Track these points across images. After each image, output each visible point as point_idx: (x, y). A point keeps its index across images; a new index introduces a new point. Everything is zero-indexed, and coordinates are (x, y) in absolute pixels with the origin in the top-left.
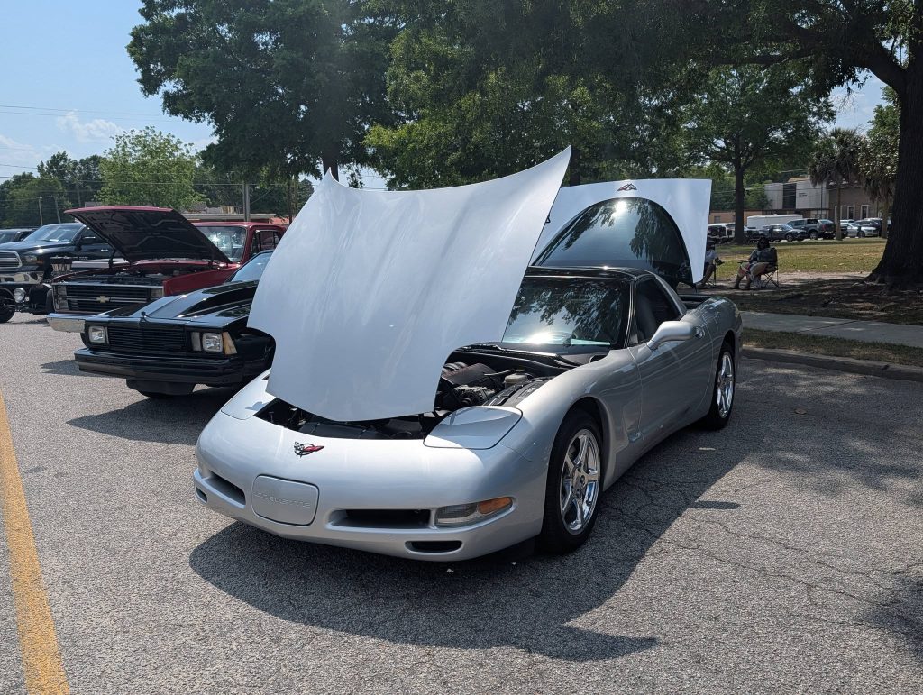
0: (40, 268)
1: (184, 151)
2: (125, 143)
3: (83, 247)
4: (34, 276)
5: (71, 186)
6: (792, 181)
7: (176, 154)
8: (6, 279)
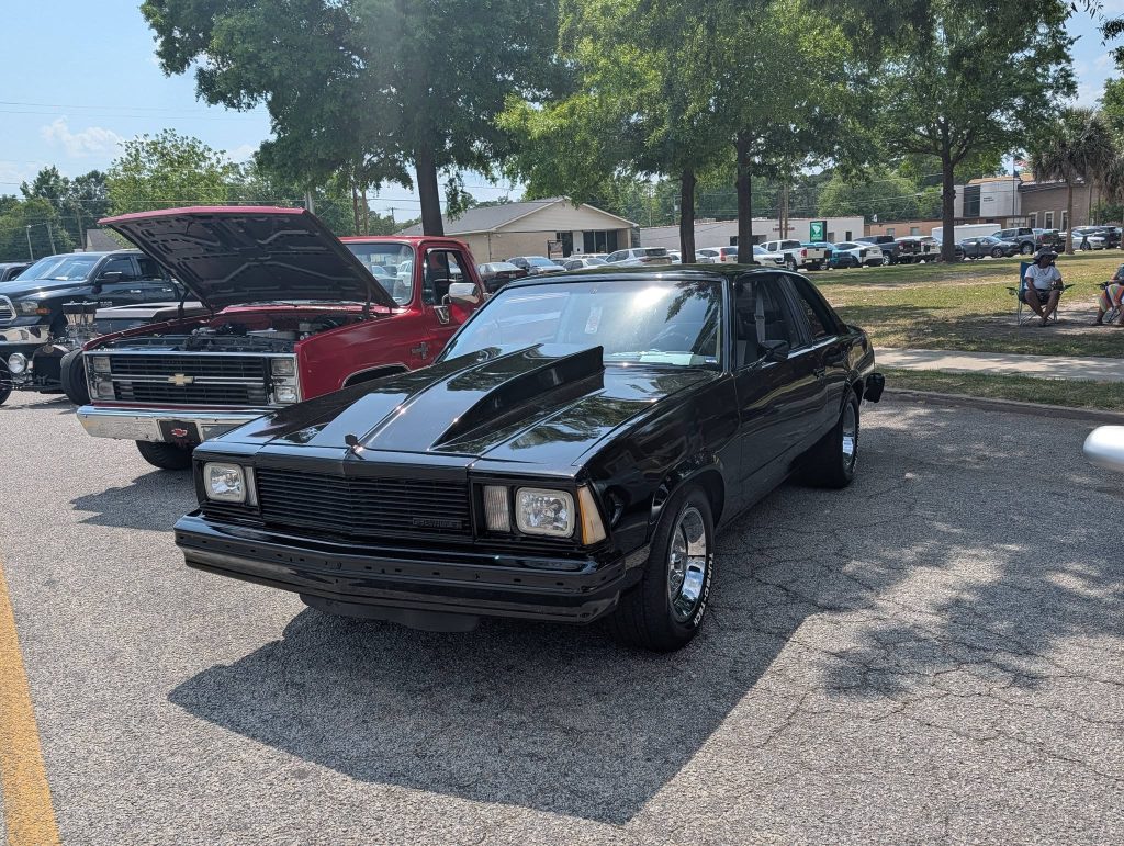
0: (44, 320)
1: (214, 161)
2: (137, 150)
3: (104, 287)
4: (37, 333)
5: (67, 210)
6: (973, 182)
7: (203, 164)
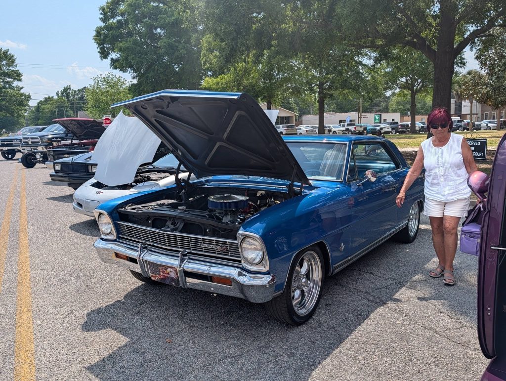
0: (49, 144)
2: (98, 81)
4: (46, 148)
5: (72, 103)
7: (123, 86)
8: (34, 149)
